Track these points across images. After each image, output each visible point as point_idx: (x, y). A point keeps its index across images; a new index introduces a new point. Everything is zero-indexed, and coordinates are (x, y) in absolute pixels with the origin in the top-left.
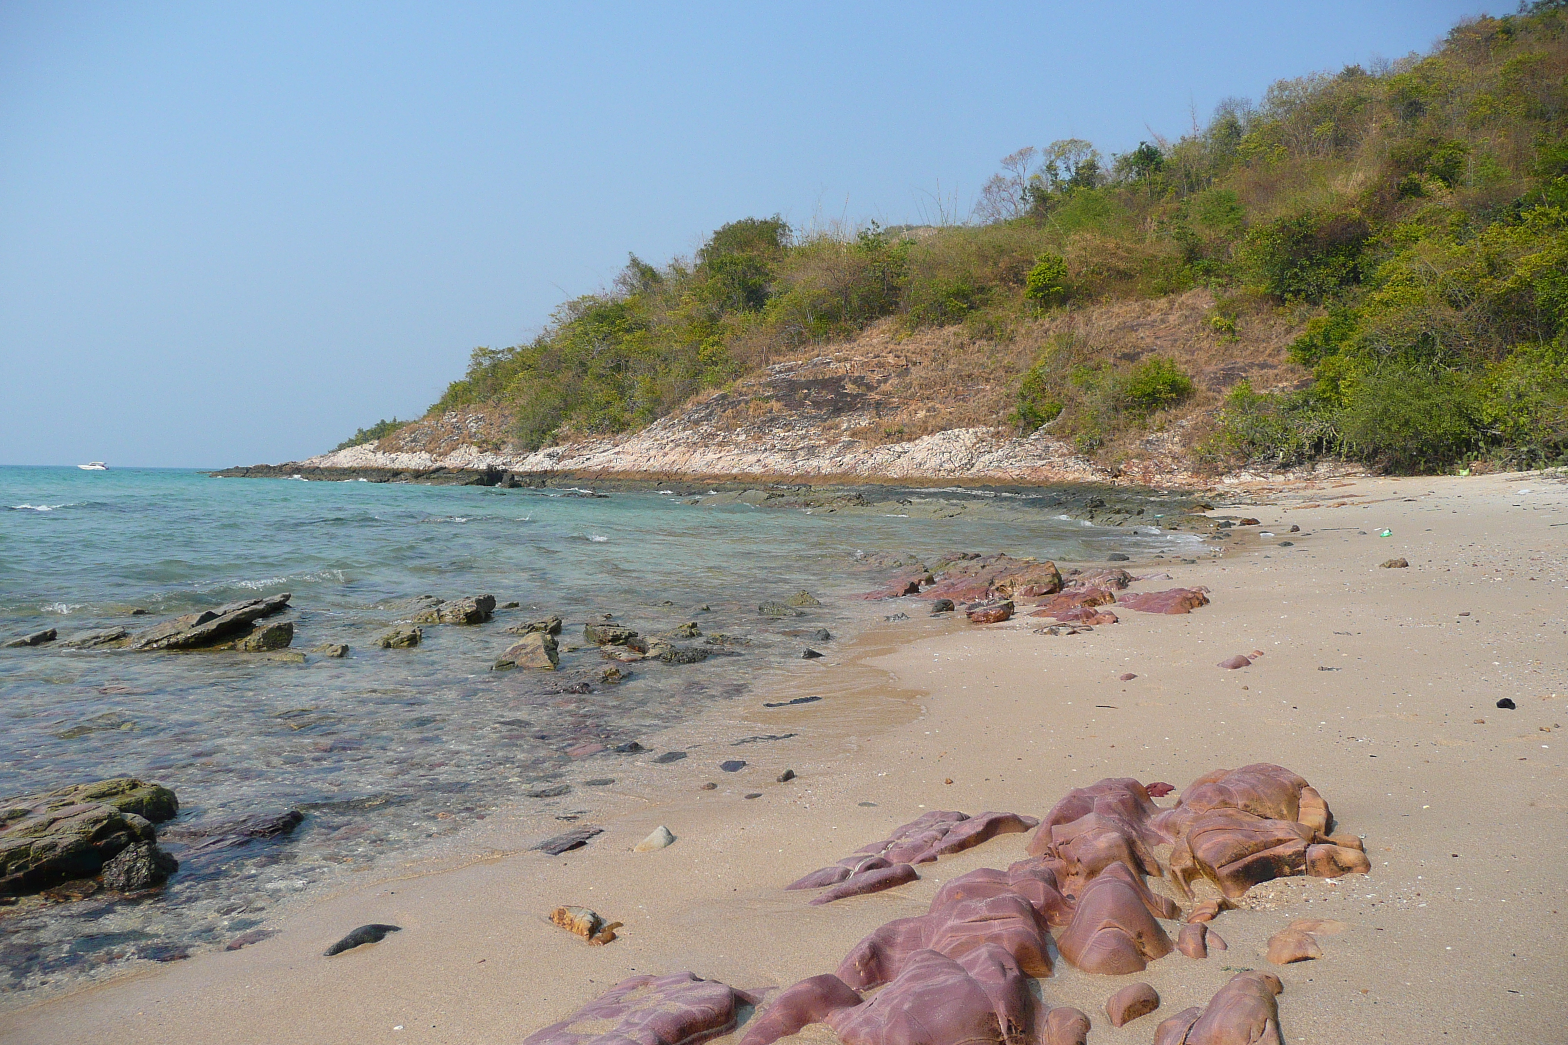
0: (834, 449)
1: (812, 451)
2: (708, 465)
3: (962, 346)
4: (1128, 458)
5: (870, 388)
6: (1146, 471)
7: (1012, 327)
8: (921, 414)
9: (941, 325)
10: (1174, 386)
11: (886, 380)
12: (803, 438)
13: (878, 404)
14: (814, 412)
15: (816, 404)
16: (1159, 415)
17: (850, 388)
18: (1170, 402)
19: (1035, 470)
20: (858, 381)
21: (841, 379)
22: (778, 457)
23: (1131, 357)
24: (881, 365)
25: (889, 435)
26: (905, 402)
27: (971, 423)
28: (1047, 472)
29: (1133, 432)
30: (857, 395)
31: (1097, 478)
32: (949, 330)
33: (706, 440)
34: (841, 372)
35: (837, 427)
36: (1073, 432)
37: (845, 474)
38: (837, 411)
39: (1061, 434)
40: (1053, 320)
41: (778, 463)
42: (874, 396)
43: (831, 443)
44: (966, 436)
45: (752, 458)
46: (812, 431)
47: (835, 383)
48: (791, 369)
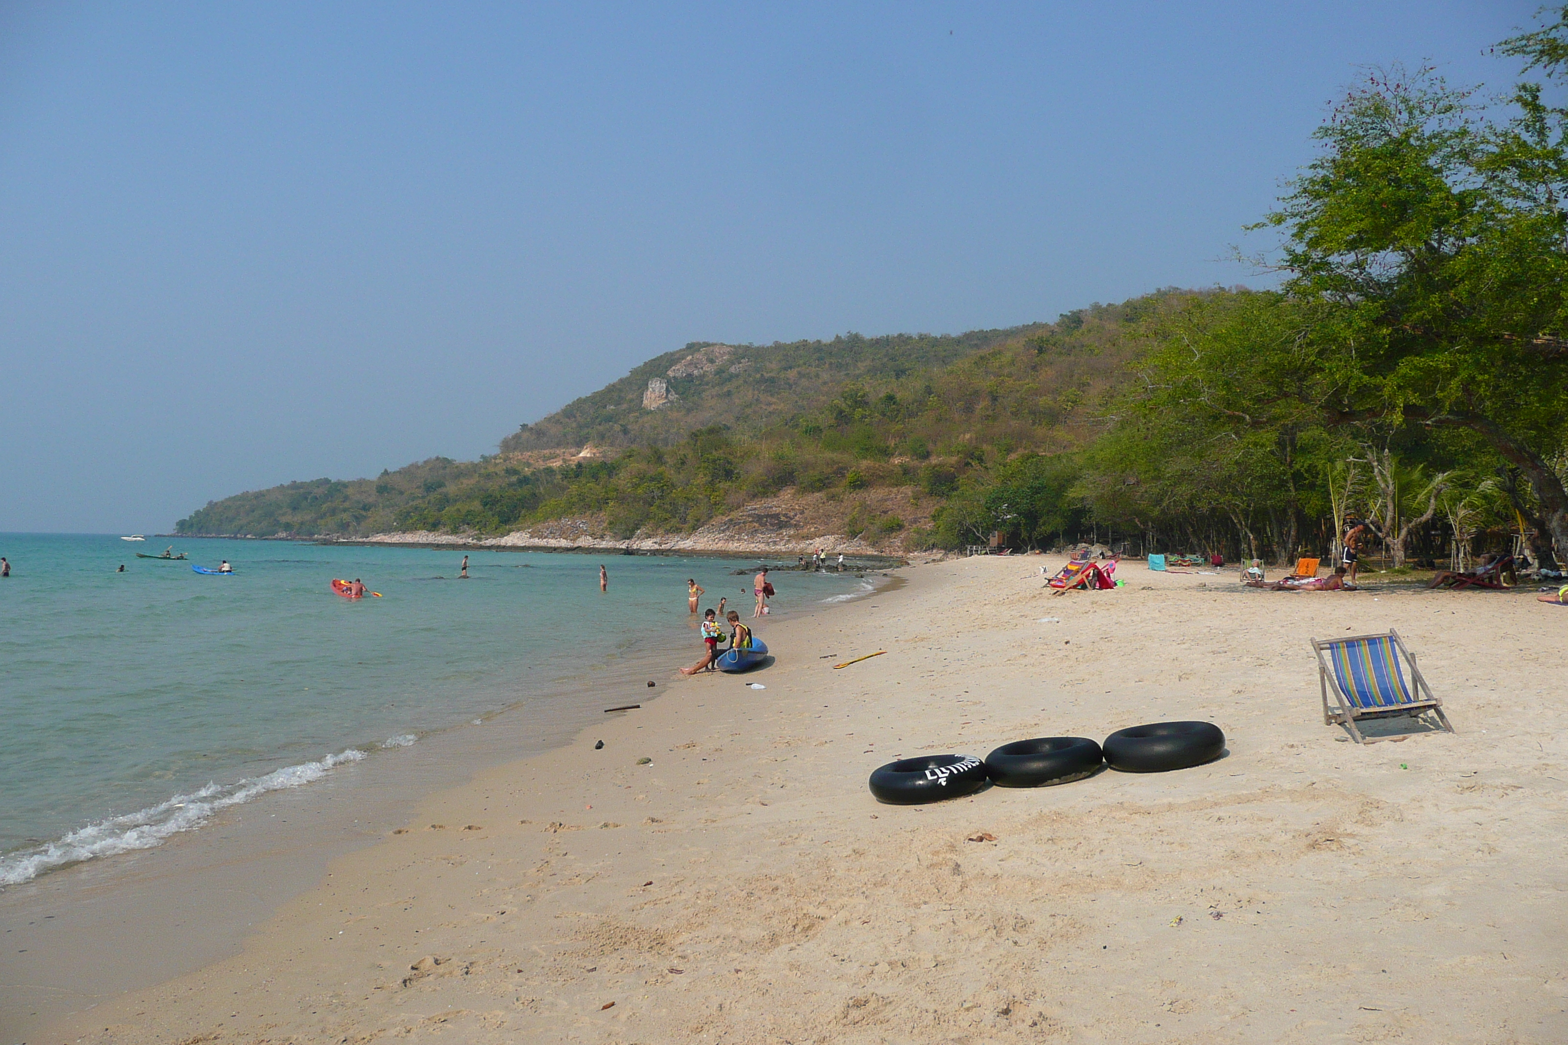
0: (783, 543)
1: (775, 543)
2: (736, 547)
3: (824, 503)
4: (885, 547)
5: (791, 519)
6: (890, 551)
7: (841, 496)
8: (813, 529)
9: (813, 492)
10: (898, 525)
11: (796, 515)
12: (770, 538)
13: (795, 525)
14: (772, 528)
15: (771, 525)
16: (894, 534)
17: (783, 518)
18: (897, 530)
19: (857, 550)
20: (785, 515)
21: (778, 514)
22: (763, 545)
23: (885, 512)
24: (792, 509)
25: (803, 537)
26: (806, 524)
27: (833, 534)
28: (861, 551)
29: (886, 539)
30: (787, 522)
31: (876, 553)
32: (817, 495)
33: (731, 538)
34: (777, 512)
35: (782, 534)
36: (868, 538)
37: (791, 551)
38: (781, 528)
39: (864, 538)
40: (857, 494)
41: (762, 547)
42: (793, 522)
43: (782, 540)
44: (832, 538)
45: (753, 545)
46: (773, 535)
47: (776, 516)
48: (755, 509)
